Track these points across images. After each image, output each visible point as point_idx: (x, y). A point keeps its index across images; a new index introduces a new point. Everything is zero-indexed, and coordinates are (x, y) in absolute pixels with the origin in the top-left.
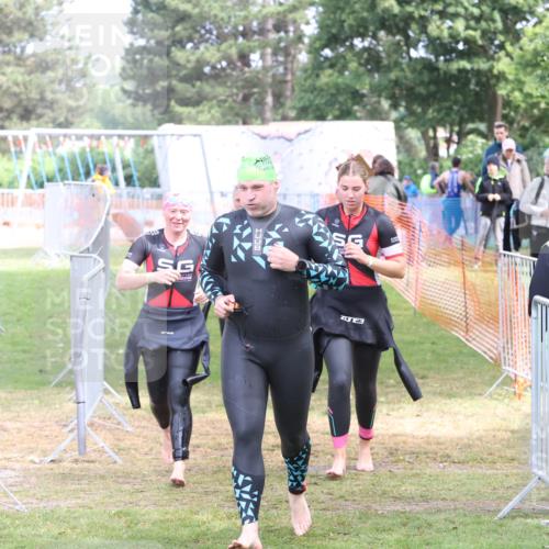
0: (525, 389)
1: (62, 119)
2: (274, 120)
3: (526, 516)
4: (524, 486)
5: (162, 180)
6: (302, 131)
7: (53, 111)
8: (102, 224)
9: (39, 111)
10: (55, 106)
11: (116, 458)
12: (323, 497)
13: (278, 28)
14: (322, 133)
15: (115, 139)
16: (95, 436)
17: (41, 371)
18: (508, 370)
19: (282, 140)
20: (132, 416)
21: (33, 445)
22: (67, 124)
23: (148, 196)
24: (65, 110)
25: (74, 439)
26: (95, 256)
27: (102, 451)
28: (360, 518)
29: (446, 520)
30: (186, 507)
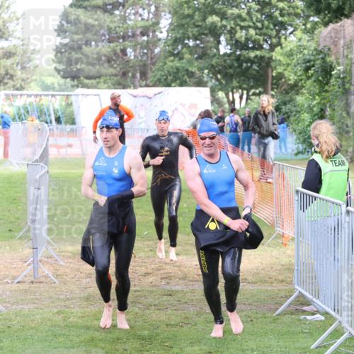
0: (289, 241)
1: (18, 86)
2: (141, 86)
3: (292, 314)
4: (291, 296)
5: (77, 121)
6: (157, 93)
7: (13, 81)
8: (44, 146)
9: (6, 81)
10: (15, 78)
11: (56, 280)
12: (175, 303)
13: (143, 34)
14: (168, 94)
15: (50, 97)
16: (43, 268)
17: (10, 230)
18: (279, 230)
19: (145, 98)
20: (63, 256)
21: (7, 273)
22: (22, 88)
23: (68, 130)
24: (20, 81)
25: (30, 270)
26: (41, 164)
27: (47, 277)
28: (197, 315)
29: (246, 316)
30: (96, 309)
